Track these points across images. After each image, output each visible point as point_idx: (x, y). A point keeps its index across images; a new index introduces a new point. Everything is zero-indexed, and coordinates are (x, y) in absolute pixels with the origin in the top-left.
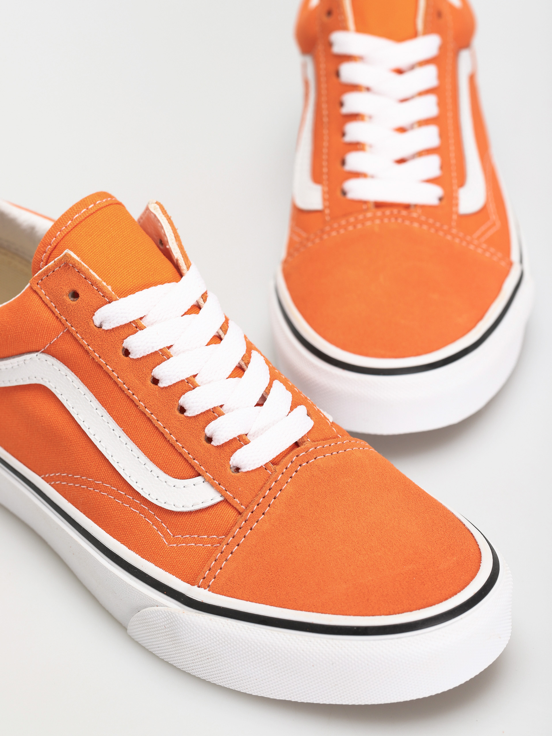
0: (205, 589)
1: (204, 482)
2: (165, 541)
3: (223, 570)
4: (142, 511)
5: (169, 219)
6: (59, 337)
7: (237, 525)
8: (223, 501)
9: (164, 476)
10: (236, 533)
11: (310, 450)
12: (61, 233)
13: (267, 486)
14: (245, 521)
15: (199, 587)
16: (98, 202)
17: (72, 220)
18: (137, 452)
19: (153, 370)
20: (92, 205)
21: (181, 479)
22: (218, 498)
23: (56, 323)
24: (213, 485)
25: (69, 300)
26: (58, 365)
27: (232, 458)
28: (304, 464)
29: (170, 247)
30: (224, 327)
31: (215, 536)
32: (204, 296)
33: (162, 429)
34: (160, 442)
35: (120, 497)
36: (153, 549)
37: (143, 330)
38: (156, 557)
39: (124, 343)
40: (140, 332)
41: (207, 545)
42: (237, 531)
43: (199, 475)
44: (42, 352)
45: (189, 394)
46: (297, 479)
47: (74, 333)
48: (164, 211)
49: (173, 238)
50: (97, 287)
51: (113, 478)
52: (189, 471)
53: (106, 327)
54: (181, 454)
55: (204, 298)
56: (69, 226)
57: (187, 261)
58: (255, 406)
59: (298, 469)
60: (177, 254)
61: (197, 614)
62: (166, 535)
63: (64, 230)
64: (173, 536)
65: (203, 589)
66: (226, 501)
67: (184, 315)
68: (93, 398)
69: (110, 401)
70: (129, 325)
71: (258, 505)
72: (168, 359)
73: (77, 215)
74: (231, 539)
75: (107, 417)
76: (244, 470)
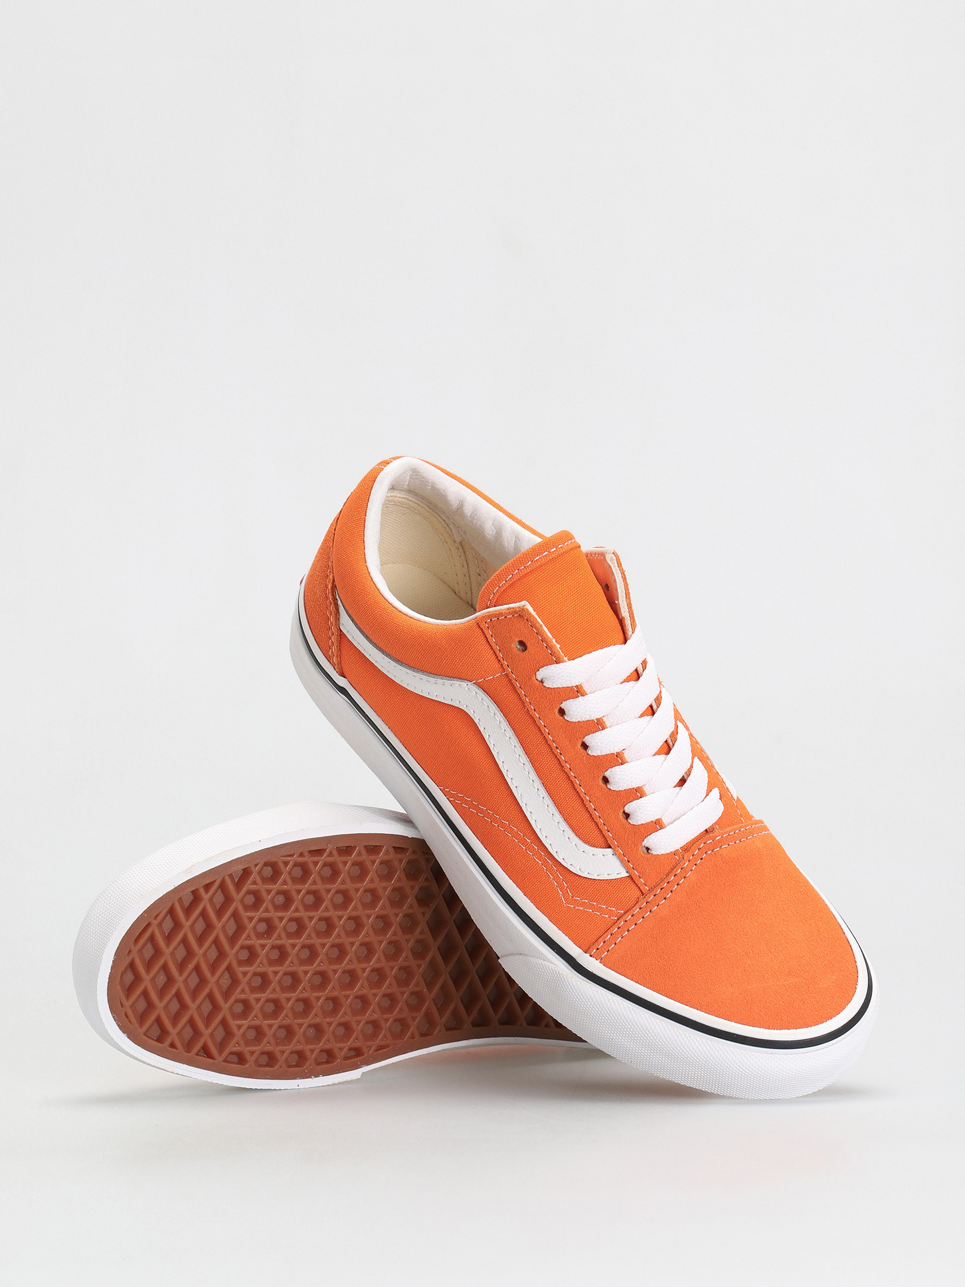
0: (596, 960)
1: (613, 855)
2: (563, 899)
3: (616, 947)
4: (545, 863)
5: (623, 573)
6: (495, 676)
7: (637, 905)
8: (628, 877)
9: (575, 839)
10: (636, 912)
11: (717, 839)
12: (518, 572)
13: (674, 872)
14: (646, 903)
15: (591, 956)
16: (560, 546)
17: (532, 561)
18: (553, 809)
19: (586, 737)
20: (554, 549)
21: (591, 846)
22: (624, 874)
23: (497, 666)
24: (622, 861)
25: (516, 646)
26: (487, 701)
27: (645, 840)
28: (709, 852)
29: (619, 603)
30: (658, 700)
31: (614, 909)
32: (644, 664)
33: (582, 795)
34: (578, 805)
35: (525, 843)
36: (550, 904)
37: (584, 696)
38: (551, 913)
39: (563, 704)
40: (581, 698)
41: (604, 916)
42: (637, 911)
43: (610, 847)
44: (474, 683)
45: (617, 769)
46: (701, 867)
47: (513, 681)
48: (619, 564)
49: (624, 595)
50: (547, 645)
51: (522, 824)
52: (601, 840)
53: (547, 684)
54: (596, 823)
55: (644, 665)
56: (528, 566)
57: (633, 622)
58: (674, 787)
59: (704, 857)
60: (624, 612)
61: (585, 983)
62: (565, 893)
63: (522, 570)
64: (572, 897)
65: (594, 959)
66: (630, 877)
67: (623, 682)
68: (518, 745)
69: (534, 752)
70: (570, 689)
71: (661, 889)
72: (603, 729)
73: (538, 557)
74: (630, 917)
75: (529, 767)
76: (654, 852)
